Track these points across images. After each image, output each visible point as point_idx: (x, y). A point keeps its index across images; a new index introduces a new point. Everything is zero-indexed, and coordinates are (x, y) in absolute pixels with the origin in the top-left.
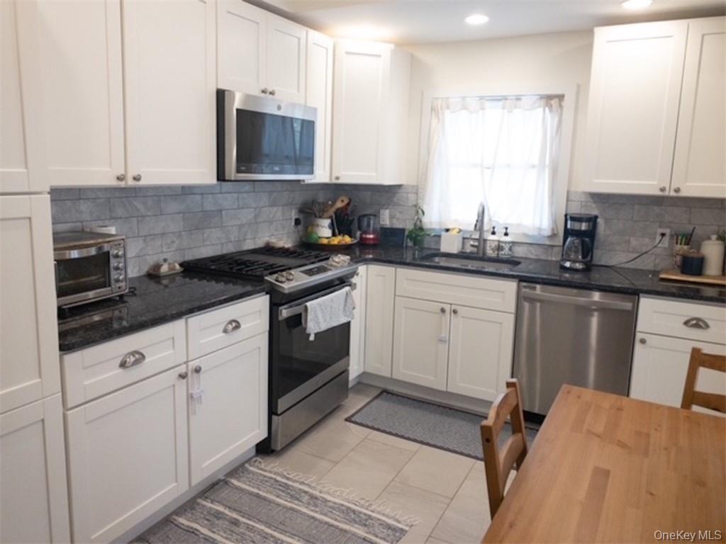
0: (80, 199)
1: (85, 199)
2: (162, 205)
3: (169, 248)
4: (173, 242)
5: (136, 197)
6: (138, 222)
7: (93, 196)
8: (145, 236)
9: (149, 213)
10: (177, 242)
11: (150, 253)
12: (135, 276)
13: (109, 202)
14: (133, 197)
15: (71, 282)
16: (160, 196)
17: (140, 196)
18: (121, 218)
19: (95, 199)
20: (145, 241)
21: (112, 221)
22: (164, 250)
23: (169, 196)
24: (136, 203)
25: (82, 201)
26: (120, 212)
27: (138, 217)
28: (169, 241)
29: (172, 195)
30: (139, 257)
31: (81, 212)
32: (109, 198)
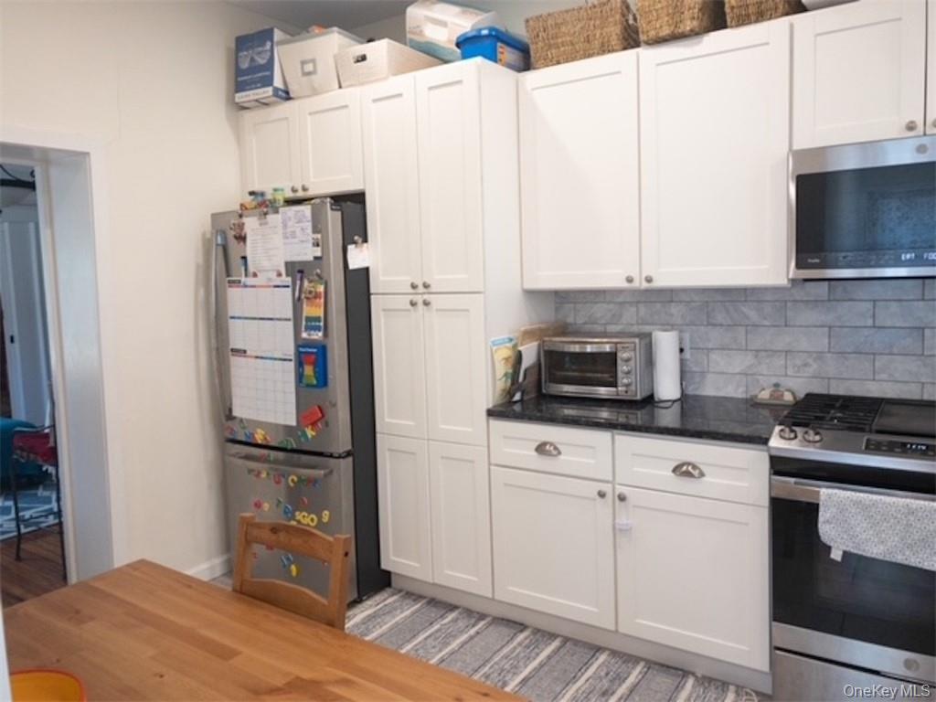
0: (672, 301)
1: (676, 302)
2: (789, 314)
3: (798, 372)
4: (806, 365)
5: (746, 301)
6: (747, 332)
7: (688, 299)
8: (757, 351)
9: (767, 323)
10: (815, 366)
11: (765, 373)
12: (740, 396)
13: (707, 307)
14: (740, 301)
15: (576, 374)
16: (786, 302)
17: (751, 301)
18: (721, 325)
19: (688, 302)
20: (756, 356)
21: (710, 327)
22: (789, 373)
23: (802, 301)
24: (745, 309)
25: (673, 304)
26: (720, 317)
27: (747, 326)
28: (798, 362)
29: (807, 301)
30: (746, 374)
31: (672, 315)
32: (707, 302)
